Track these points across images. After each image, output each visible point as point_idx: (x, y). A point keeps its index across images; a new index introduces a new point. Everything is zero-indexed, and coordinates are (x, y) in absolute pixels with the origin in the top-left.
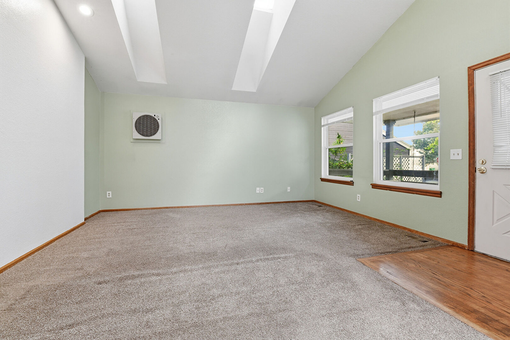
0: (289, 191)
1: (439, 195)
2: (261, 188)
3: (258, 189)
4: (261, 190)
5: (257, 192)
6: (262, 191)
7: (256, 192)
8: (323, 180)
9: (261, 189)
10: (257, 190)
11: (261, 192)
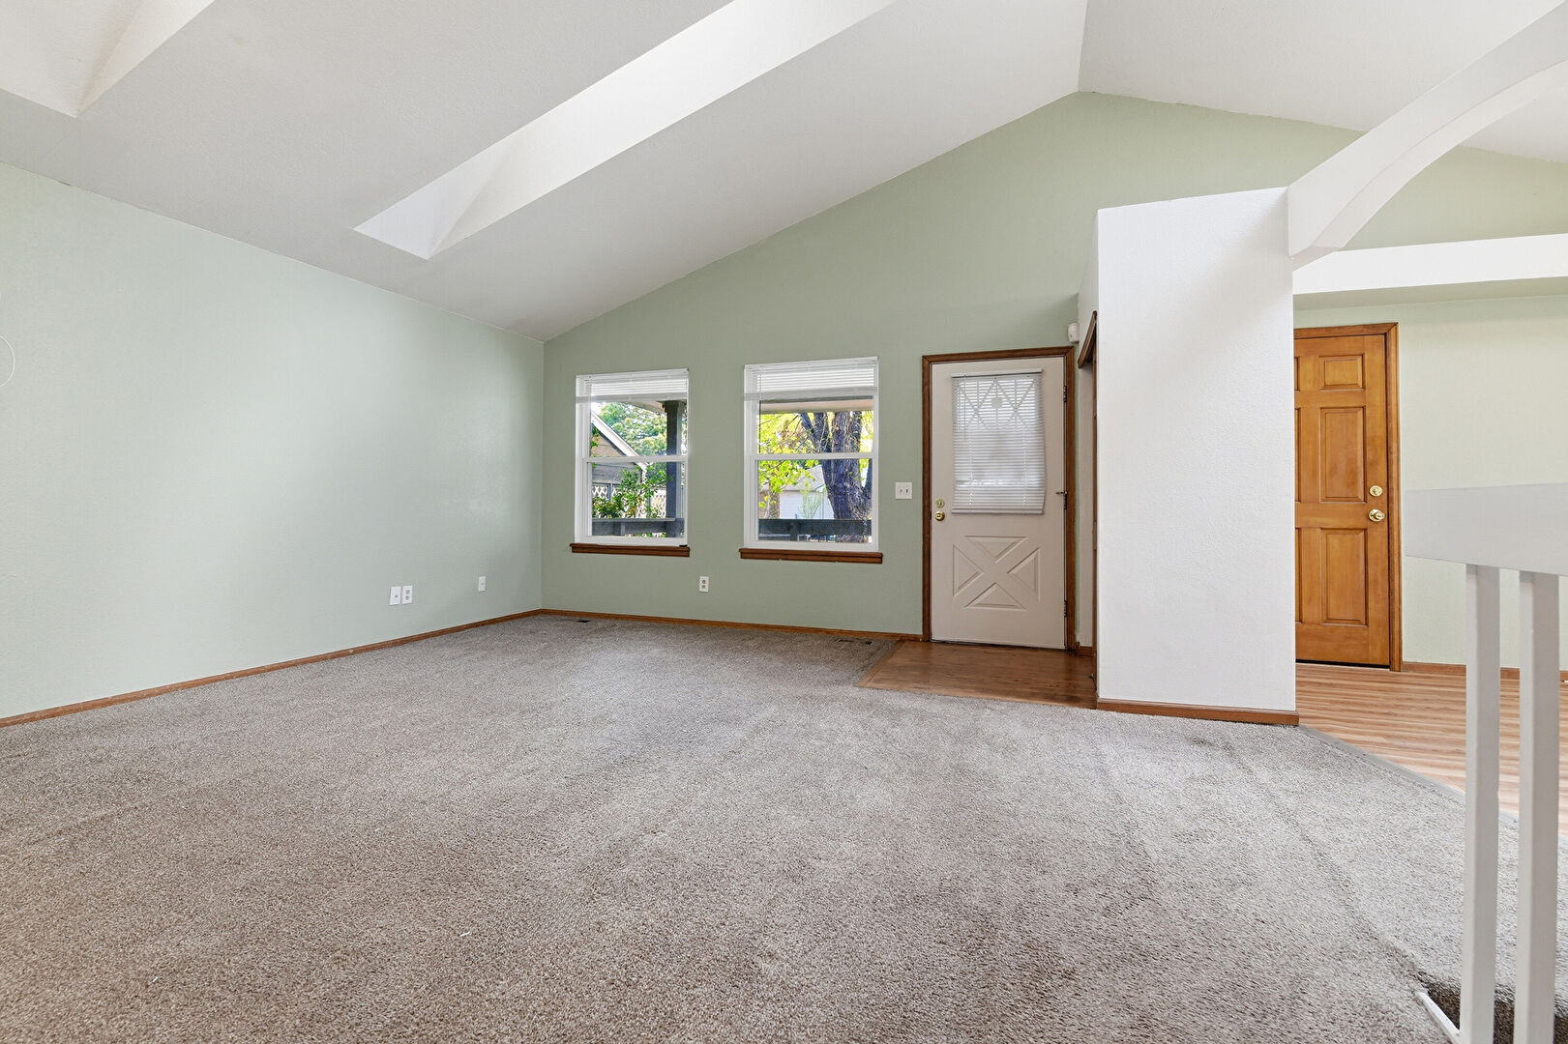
0: (481, 588)
1: (879, 560)
2: (406, 588)
3: (395, 590)
4: (405, 595)
5: (394, 601)
6: (407, 598)
7: (389, 602)
8: (577, 548)
9: (404, 591)
10: (392, 596)
11: (405, 601)
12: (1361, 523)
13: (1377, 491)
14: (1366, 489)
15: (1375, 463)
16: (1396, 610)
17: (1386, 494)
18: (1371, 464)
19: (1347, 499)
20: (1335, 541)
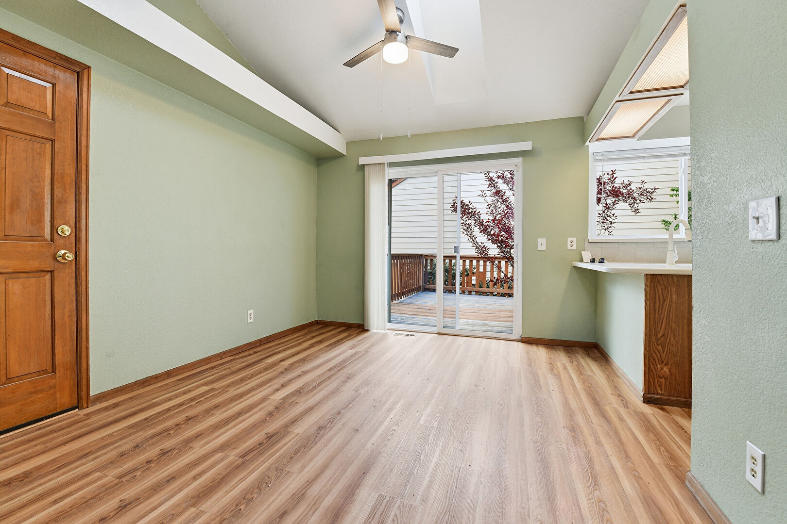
12: (48, 264)
13: (66, 230)
14: (53, 229)
15: (63, 201)
16: (84, 348)
17: (74, 234)
18: (60, 202)
19: (31, 238)
20: (15, 286)
